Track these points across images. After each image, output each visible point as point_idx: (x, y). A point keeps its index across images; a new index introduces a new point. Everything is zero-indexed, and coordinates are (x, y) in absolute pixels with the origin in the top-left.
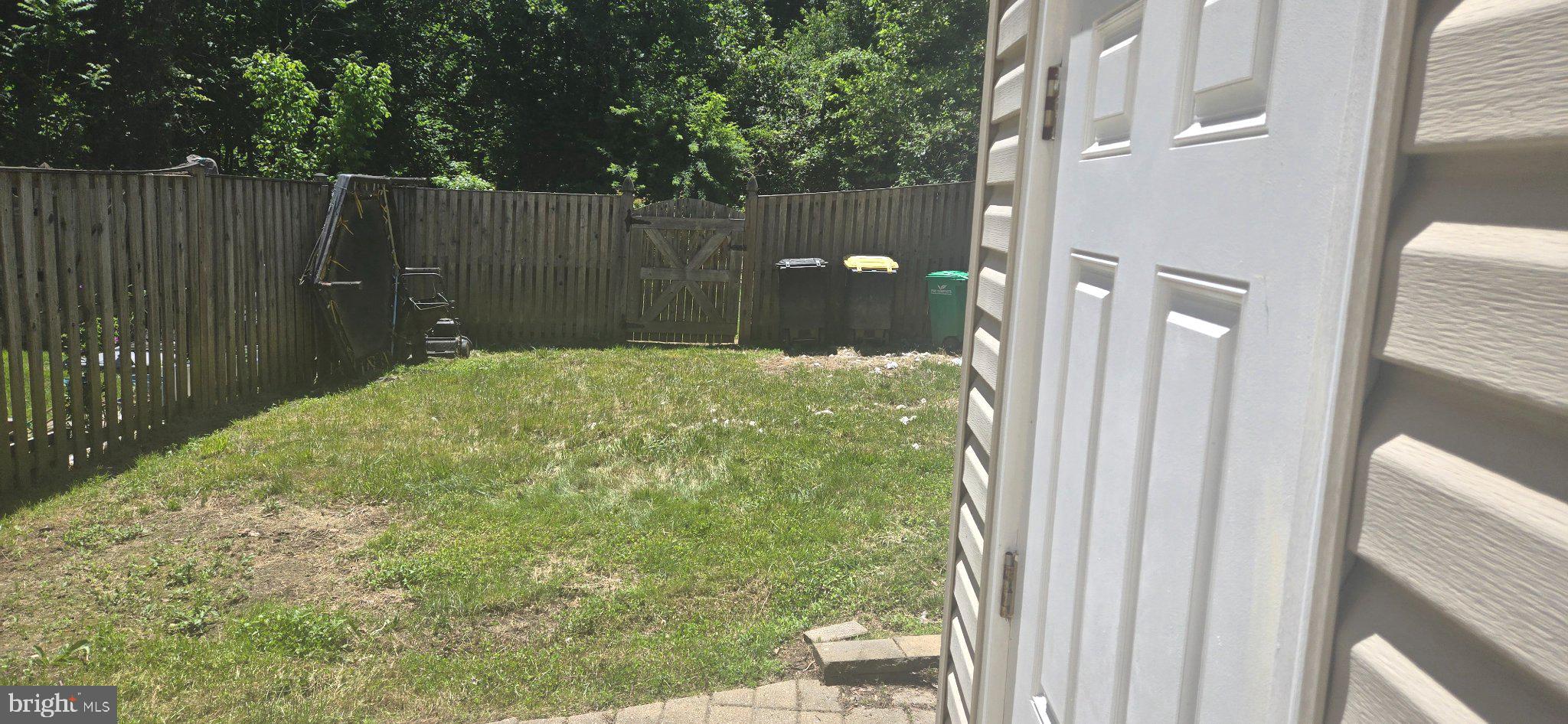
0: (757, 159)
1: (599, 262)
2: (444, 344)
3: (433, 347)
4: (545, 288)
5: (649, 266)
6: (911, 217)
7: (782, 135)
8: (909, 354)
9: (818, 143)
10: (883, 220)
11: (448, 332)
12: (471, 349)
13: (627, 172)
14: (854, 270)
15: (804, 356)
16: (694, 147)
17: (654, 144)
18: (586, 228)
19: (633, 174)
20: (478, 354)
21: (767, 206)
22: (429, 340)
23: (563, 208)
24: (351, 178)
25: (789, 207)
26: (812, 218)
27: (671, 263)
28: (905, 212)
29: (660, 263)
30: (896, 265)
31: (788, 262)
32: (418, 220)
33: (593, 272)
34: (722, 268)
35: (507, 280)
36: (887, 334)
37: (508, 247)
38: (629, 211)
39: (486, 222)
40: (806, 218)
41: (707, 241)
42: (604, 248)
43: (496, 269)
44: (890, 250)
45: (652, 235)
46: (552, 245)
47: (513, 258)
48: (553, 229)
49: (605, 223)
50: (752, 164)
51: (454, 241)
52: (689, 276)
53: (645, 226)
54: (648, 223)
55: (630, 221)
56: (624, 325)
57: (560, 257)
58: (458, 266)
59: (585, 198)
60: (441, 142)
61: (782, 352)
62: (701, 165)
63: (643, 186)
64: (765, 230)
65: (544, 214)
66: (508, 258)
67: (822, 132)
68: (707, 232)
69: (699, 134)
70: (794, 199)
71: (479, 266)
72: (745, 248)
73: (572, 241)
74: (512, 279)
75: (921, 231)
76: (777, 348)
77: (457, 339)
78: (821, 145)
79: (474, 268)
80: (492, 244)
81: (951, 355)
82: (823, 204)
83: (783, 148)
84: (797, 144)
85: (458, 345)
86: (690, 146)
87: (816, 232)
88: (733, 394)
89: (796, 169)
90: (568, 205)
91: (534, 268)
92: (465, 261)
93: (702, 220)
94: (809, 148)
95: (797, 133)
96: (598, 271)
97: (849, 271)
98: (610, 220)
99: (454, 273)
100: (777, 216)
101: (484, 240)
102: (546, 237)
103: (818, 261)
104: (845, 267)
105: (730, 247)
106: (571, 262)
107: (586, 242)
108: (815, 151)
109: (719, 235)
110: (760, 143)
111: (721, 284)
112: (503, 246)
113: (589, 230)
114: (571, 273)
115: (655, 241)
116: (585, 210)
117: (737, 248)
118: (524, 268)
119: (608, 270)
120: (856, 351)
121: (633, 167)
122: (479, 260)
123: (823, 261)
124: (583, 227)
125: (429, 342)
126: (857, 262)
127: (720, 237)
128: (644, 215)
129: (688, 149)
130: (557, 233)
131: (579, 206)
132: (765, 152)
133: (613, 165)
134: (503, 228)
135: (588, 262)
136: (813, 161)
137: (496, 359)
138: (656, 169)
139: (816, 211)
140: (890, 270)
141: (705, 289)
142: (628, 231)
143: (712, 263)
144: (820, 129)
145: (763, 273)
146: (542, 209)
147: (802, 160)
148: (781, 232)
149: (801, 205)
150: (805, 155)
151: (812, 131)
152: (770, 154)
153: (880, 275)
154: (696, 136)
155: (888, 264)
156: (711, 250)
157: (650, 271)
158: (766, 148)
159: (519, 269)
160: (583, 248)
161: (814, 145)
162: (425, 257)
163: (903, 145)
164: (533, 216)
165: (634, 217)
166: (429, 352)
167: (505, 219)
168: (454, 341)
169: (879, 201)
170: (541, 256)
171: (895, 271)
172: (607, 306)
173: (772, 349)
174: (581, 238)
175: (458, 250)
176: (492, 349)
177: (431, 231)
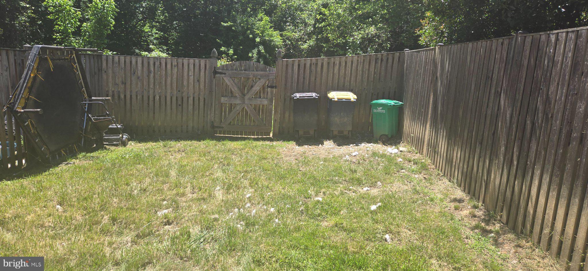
0: (286, 45)
1: (199, 94)
2: (114, 138)
3: (107, 140)
4: (171, 107)
5: (226, 96)
6: (363, 71)
7: (297, 35)
8: (363, 144)
9: (313, 38)
10: (348, 72)
11: (116, 131)
12: (129, 141)
13: (229, 50)
14: (333, 100)
15: (306, 146)
16: (258, 40)
17: (241, 38)
18: (192, 76)
19: (231, 52)
20: (133, 144)
21: (287, 65)
22: (105, 136)
23: (180, 66)
24: (41, 47)
25: (299, 65)
26: (311, 71)
27: (237, 95)
28: (360, 68)
29: (232, 95)
30: (356, 97)
31: (298, 95)
32: (103, 72)
33: (196, 99)
34: (264, 98)
35: (151, 103)
36: (350, 133)
37: (152, 86)
38: (215, 68)
39: (139, 73)
40: (308, 71)
41: (256, 83)
42: (202, 87)
43: (145, 98)
44: (351, 88)
45: (227, 81)
46: (175, 85)
47: (154, 92)
48: (175, 76)
49: (202, 74)
50: (283, 47)
51: (123, 83)
52: (247, 102)
53: (223, 75)
54: (225, 74)
55: (215, 72)
56: (213, 127)
57: (179, 91)
58: (125, 96)
59: (192, 60)
60: (155, 39)
61: (295, 142)
62: (261, 47)
63: (236, 56)
64: (286, 78)
65: (170, 69)
66: (151, 92)
67: (314, 34)
68: (256, 78)
69: (260, 34)
70: (301, 61)
71: (137, 96)
72: (276, 87)
73: (185, 83)
74: (154, 103)
75: (368, 79)
76: (292, 141)
77: (121, 135)
78: (313, 39)
79: (134, 97)
80: (143, 85)
81: (385, 145)
82: (317, 64)
83: (298, 41)
84: (303, 39)
85: (121, 139)
86: (256, 39)
87: (313, 79)
88: (263, 181)
89: (303, 50)
90: (183, 64)
91: (166, 97)
92: (129, 93)
93: (253, 72)
94: (308, 41)
95: (303, 34)
96: (199, 98)
97: (330, 100)
98: (205, 72)
99: (123, 99)
100: (293, 70)
101: (138, 82)
102: (171, 81)
103: (314, 95)
104: (328, 98)
105: (268, 87)
106: (185, 94)
107: (192, 83)
108: (311, 42)
109: (262, 80)
110: (288, 39)
111: (263, 106)
112: (149, 85)
113: (194, 77)
114: (185, 99)
115: (228, 83)
116: (192, 67)
117: (272, 87)
118: (160, 97)
119: (204, 98)
120: (334, 143)
121: (232, 48)
122: (136, 92)
123: (316, 94)
124: (191, 76)
125: (105, 137)
126: (334, 95)
127: (263, 81)
128: (223, 69)
129: (255, 41)
130: (177, 79)
131: (189, 64)
132: (289, 43)
133: (223, 47)
134: (148, 76)
135: (194, 94)
136: (310, 46)
137: (142, 146)
138: (242, 49)
139: (313, 67)
140: (352, 100)
141: (255, 109)
142: (214, 78)
143: (258, 95)
144: (313, 33)
145: (285, 100)
146: (169, 66)
147: (305, 46)
148: (295, 79)
149: (305, 65)
150: (307, 44)
151: (310, 33)
152: (292, 43)
153: (348, 102)
154: (259, 35)
155: (351, 96)
156: (258, 88)
157: (226, 99)
158: (290, 40)
159: (157, 97)
160: (191, 87)
161: (310, 39)
162: (108, 91)
163: (349, 39)
164: (164, 69)
165: (217, 71)
166: (105, 143)
167: (149, 72)
168: (119, 137)
169: (346, 63)
170: (169, 91)
171: (355, 100)
172: (204, 117)
173: (289, 141)
174: (190, 81)
175: (125, 87)
176: (140, 141)
177: (110, 77)
